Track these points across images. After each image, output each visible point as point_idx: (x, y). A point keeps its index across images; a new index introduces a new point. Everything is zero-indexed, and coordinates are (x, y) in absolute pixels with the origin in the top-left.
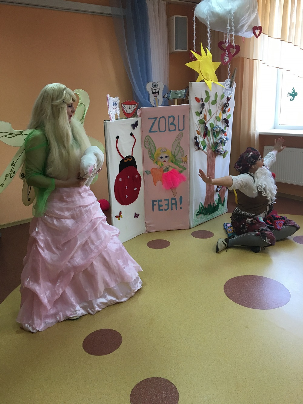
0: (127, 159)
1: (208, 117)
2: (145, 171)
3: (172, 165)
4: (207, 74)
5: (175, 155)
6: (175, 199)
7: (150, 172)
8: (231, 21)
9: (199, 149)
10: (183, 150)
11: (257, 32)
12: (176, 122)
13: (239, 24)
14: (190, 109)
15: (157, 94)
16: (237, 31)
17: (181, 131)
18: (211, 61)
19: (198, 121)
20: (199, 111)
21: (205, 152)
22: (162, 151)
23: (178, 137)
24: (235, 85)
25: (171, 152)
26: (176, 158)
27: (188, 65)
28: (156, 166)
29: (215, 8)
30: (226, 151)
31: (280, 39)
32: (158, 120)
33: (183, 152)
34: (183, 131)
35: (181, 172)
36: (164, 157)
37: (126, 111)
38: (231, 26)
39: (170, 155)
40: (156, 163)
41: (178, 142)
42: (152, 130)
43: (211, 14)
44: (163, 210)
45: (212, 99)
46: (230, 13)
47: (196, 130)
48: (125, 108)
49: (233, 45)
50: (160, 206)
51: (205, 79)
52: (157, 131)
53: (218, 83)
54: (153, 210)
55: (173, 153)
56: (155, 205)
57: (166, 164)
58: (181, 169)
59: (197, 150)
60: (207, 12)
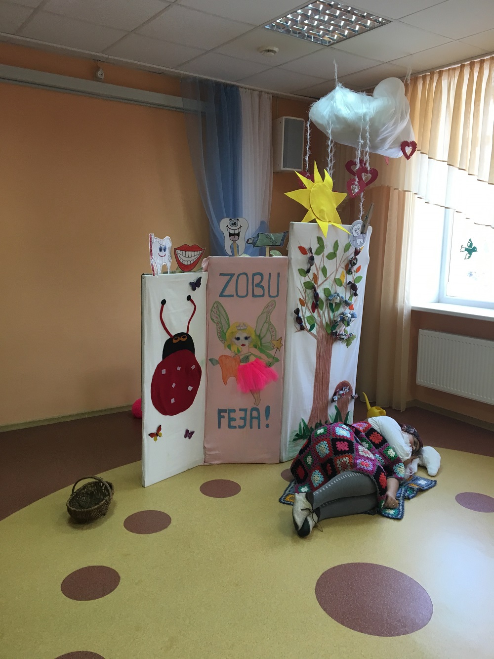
0: (177, 338)
1: (321, 278)
2: (210, 360)
3: (256, 352)
4: (321, 211)
5: (262, 336)
6: (257, 410)
7: (217, 361)
8: (364, 131)
9: (302, 328)
10: (275, 329)
11: (408, 150)
12: (265, 284)
13: (377, 136)
14: (289, 264)
15: (237, 237)
16: (374, 147)
17: (273, 299)
18: (331, 190)
19: (303, 285)
20: (305, 268)
21: (313, 335)
22: (239, 328)
23: (267, 307)
24: (370, 229)
25: (255, 331)
26: (263, 342)
27: (289, 194)
28: (228, 352)
29: (340, 110)
30: (351, 334)
31: (446, 163)
32: (235, 278)
33: (274, 332)
34: (276, 299)
35: (270, 365)
36: (242, 338)
37: (181, 261)
38: (364, 138)
39: (253, 336)
40: (229, 347)
41: (267, 316)
42: (224, 294)
43: (335, 119)
44: (235, 427)
45: (329, 249)
46: (364, 119)
47: (298, 298)
48: (181, 256)
49: (367, 168)
50: (231, 419)
51: (317, 218)
52: (233, 296)
53: (340, 226)
54: (219, 427)
55: (258, 334)
56: (223, 417)
57: (245, 351)
58: (270, 360)
59: (298, 331)
60: (329, 115)
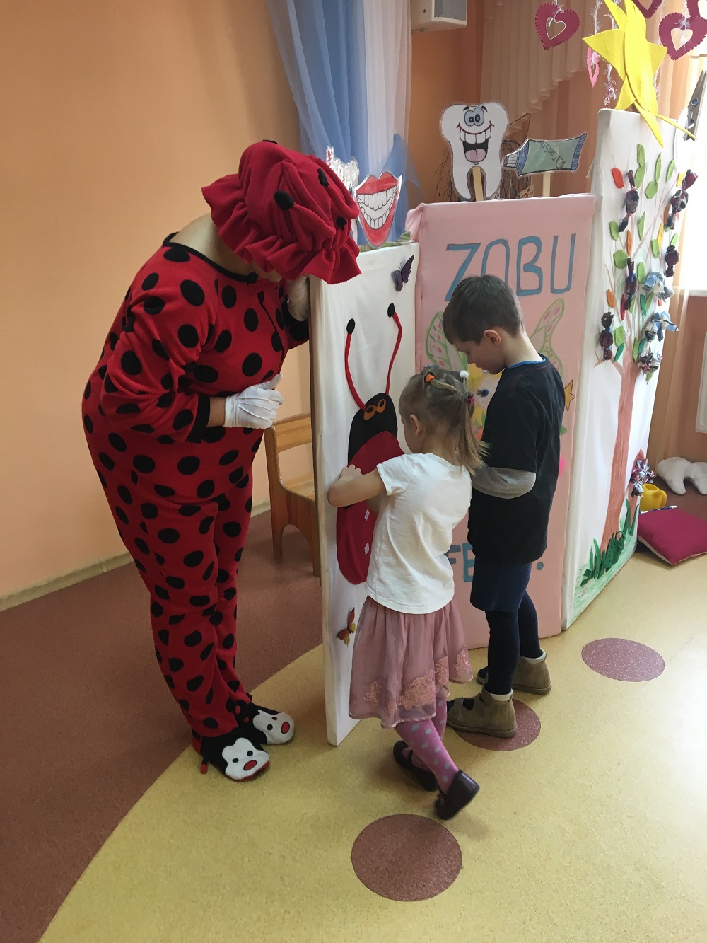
1: (635, 242)
4: (640, 85)
9: (608, 356)
17: (558, 296)
18: (645, 38)
19: (613, 258)
21: (618, 366)
23: (547, 315)
27: (593, 42)
32: (482, 249)
34: (564, 296)
37: (369, 222)
45: (649, 175)
47: (605, 290)
48: (367, 209)
50: (467, 563)
51: (637, 101)
59: (598, 362)
